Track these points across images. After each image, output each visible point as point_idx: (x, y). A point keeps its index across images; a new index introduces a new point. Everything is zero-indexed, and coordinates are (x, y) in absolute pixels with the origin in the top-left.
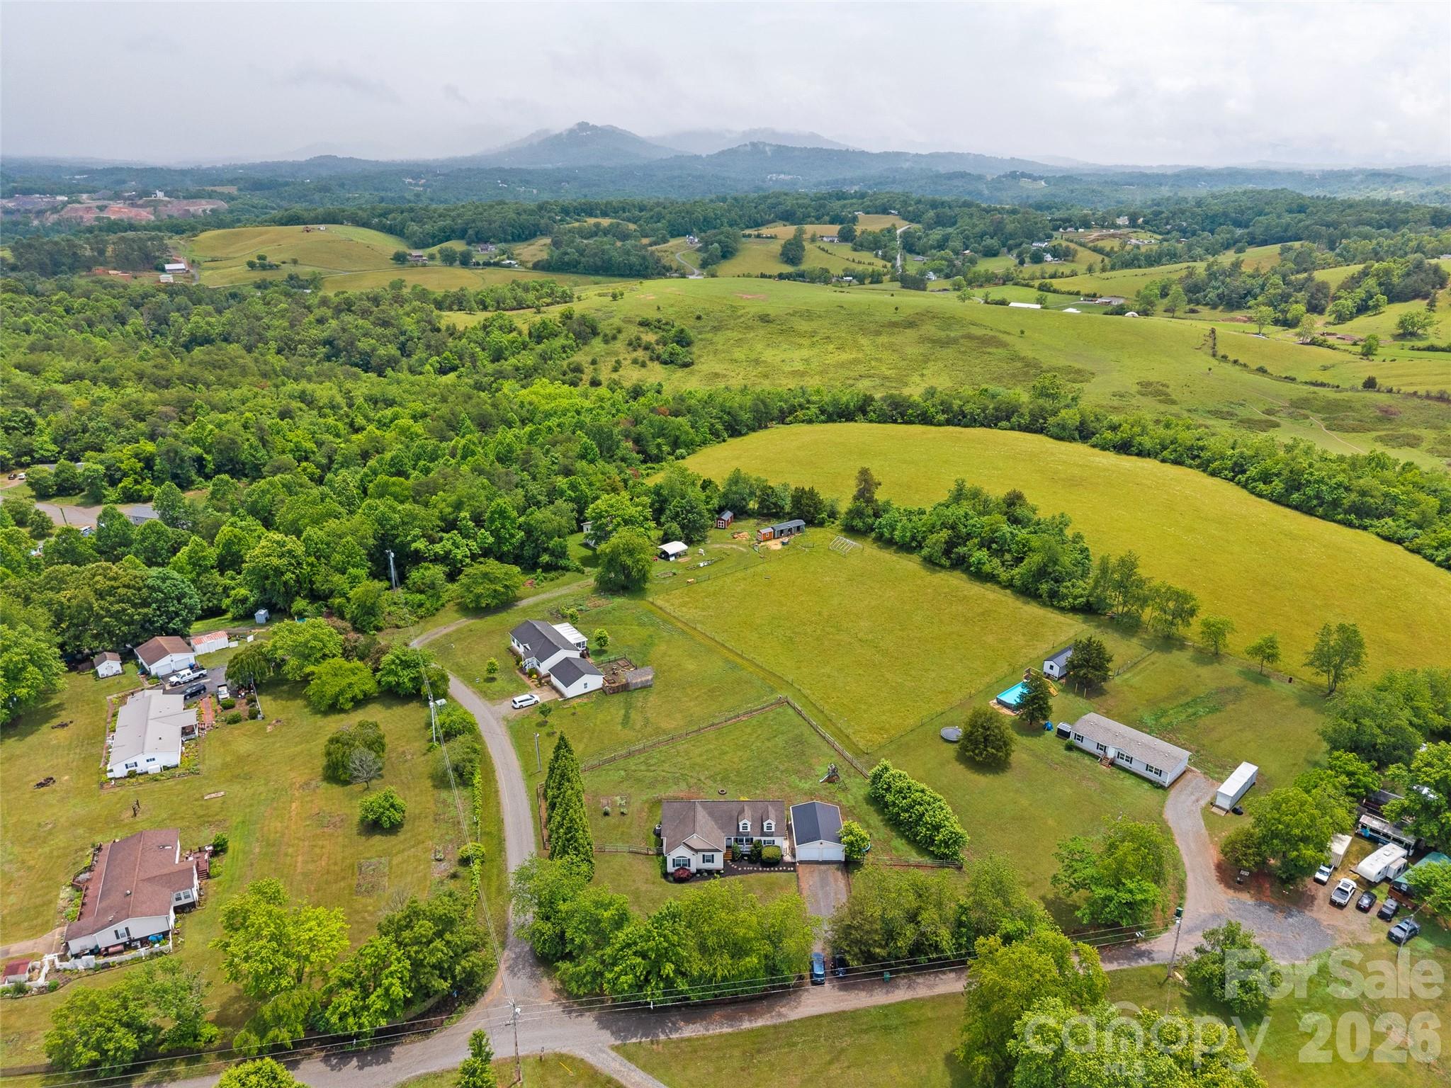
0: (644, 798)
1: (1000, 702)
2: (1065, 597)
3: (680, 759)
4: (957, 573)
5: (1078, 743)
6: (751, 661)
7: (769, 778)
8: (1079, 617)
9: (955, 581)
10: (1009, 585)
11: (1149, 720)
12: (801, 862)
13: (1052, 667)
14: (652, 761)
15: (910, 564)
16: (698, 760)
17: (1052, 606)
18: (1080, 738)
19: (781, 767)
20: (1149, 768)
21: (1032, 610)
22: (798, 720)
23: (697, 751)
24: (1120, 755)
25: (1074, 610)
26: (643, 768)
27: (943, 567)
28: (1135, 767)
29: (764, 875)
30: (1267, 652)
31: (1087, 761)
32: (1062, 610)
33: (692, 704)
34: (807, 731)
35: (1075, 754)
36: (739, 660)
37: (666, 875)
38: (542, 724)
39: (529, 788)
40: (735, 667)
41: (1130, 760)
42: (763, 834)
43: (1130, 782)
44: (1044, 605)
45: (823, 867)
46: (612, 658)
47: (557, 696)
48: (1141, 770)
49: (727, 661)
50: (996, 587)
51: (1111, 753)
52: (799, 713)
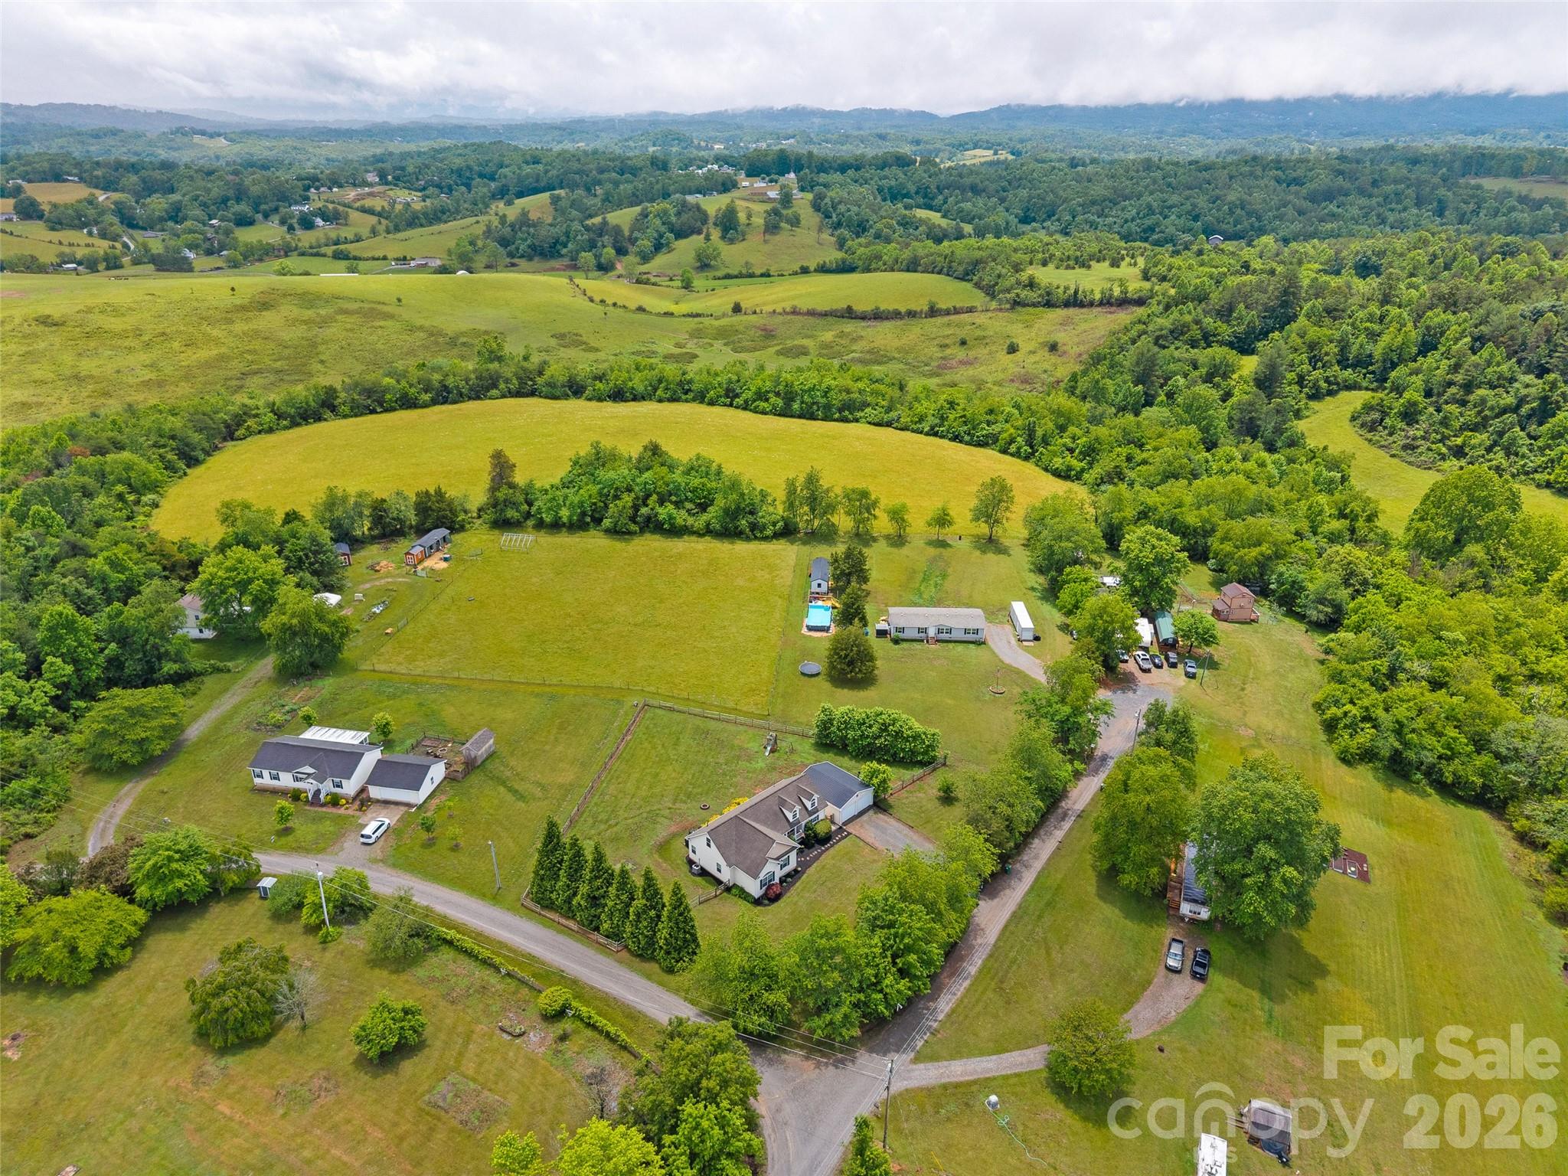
0: (645, 850)
1: (811, 629)
2: (764, 528)
3: (627, 801)
4: (648, 536)
5: (901, 635)
6: (560, 685)
7: (724, 774)
8: (782, 541)
9: (653, 543)
10: (708, 531)
11: (916, 599)
12: (846, 823)
13: (819, 585)
14: (603, 816)
15: (595, 541)
16: (644, 792)
17: (756, 538)
18: (902, 630)
19: (722, 761)
20: (966, 631)
21: (741, 547)
22: (675, 715)
23: (630, 786)
24: (940, 631)
25: (777, 536)
26: (603, 827)
27: (630, 533)
28: (955, 635)
29: (832, 851)
30: (942, 520)
31: (917, 646)
32: (766, 539)
33: (560, 748)
34: (698, 721)
35: (905, 645)
36: (547, 689)
37: (757, 902)
38: (430, 843)
39: (510, 909)
40: (553, 697)
41: (949, 631)
42: (810, 813)
43: (960, 648)
44: (748, 539)
45: (865, 817)
46: (413, 741)
47: (403, 809)
48: (961, 636)
49: (537, 695)
50: (694, 538)
51: (932, 632)
52: (671, 709)
